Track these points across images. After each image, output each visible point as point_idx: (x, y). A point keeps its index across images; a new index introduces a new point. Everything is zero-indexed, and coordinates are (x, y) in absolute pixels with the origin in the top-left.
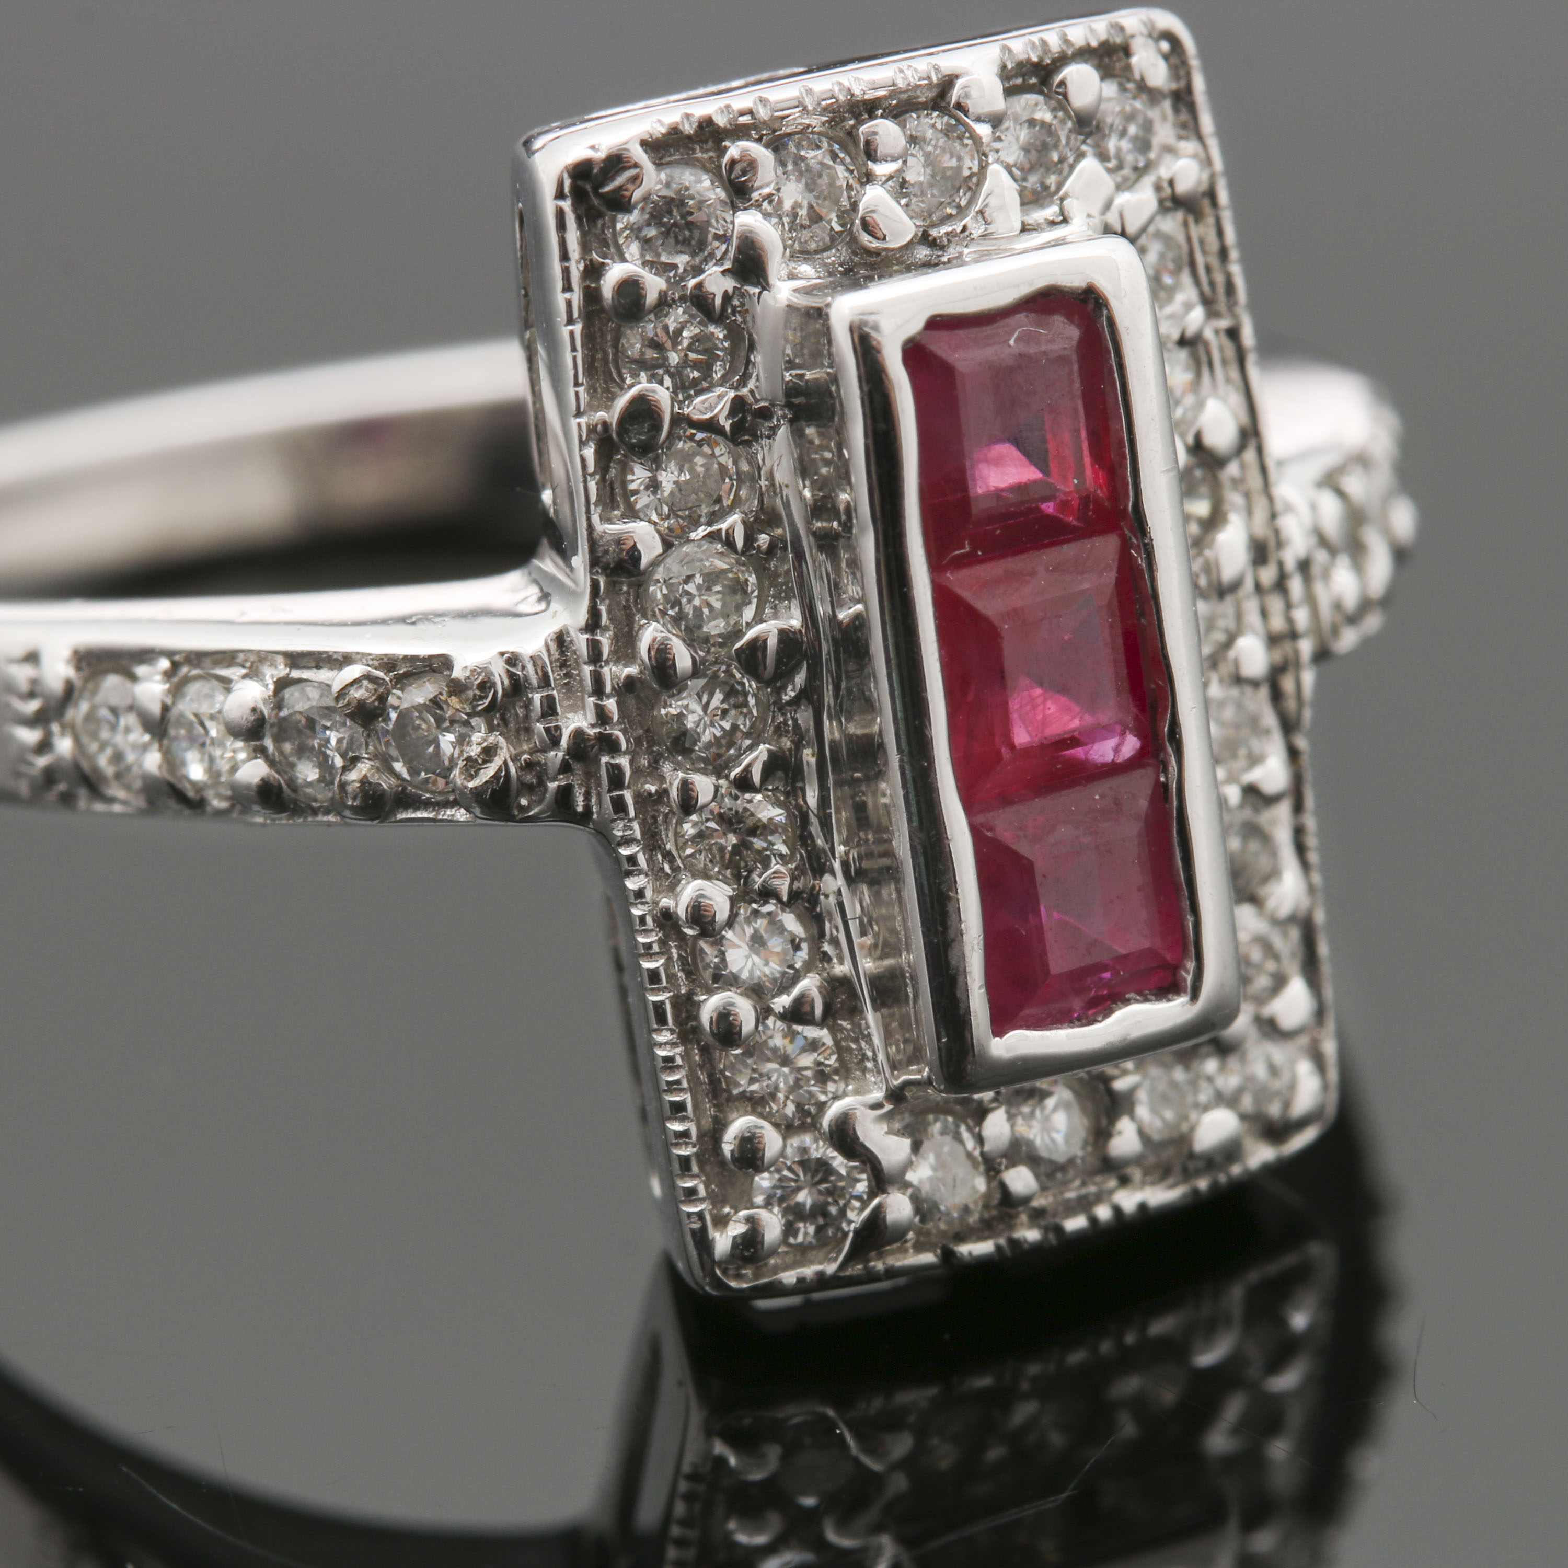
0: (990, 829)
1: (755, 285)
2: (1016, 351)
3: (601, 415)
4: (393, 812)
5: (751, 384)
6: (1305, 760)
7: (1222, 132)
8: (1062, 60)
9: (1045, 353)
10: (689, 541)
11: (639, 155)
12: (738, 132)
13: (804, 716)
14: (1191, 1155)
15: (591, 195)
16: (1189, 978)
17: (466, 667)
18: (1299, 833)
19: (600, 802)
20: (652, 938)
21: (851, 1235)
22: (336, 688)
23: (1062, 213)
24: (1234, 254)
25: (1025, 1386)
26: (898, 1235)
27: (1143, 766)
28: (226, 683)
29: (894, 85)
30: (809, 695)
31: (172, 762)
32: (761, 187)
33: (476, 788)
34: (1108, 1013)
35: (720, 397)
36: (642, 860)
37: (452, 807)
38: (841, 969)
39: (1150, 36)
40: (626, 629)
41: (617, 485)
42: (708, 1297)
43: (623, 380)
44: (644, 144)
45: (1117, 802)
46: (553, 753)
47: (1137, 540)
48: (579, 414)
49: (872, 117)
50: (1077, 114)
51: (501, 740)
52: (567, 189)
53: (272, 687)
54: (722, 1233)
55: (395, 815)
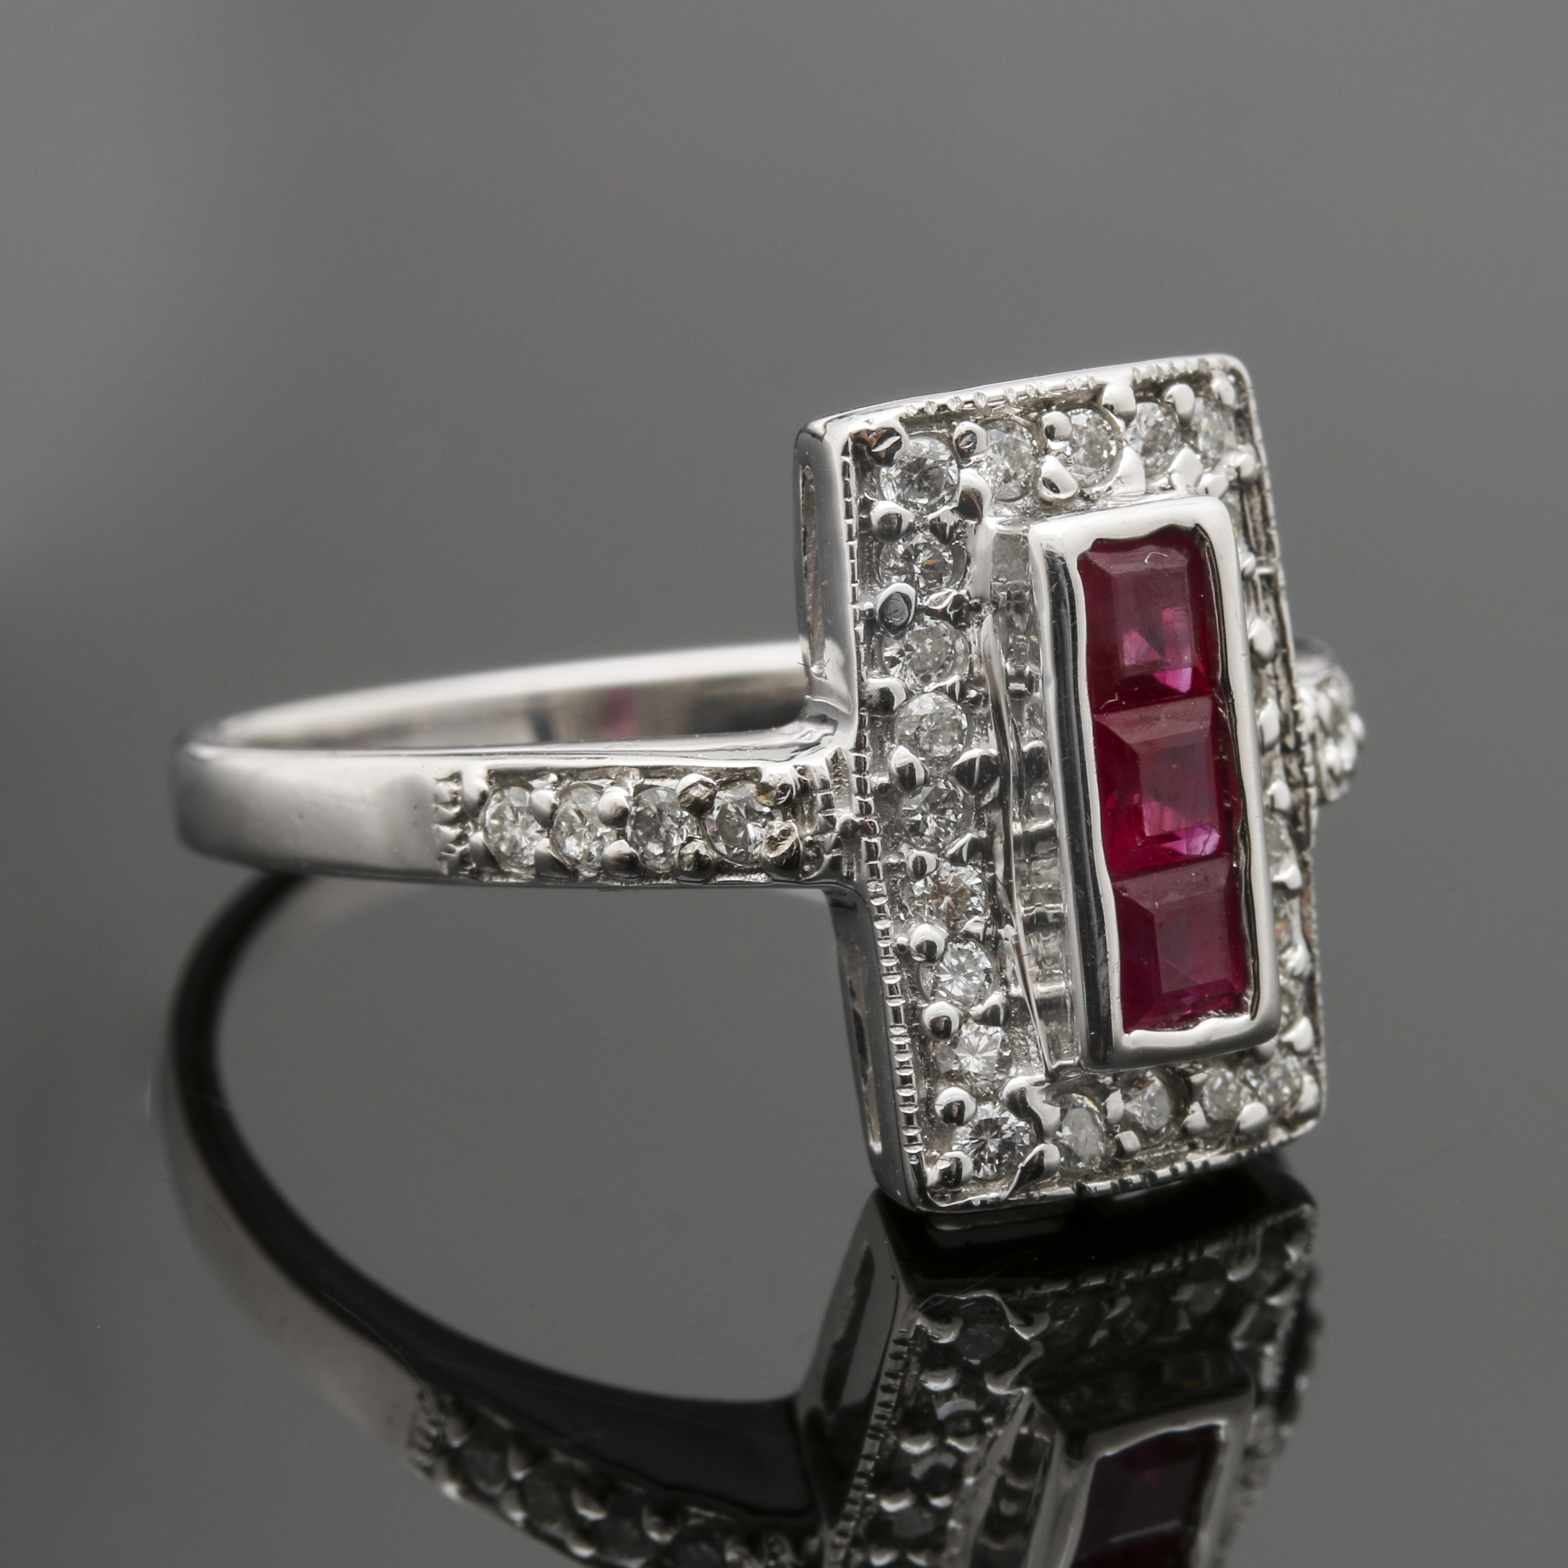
0: (1125, 891)
1: (973, 518)
2: (1149, 567)
3: (868, 605)
4: (713, 876)
5: (968, 587)
6: (1310, 869)
7: (1266, 440)
8: (1170, 381)
9: (1167, 570)
10: (923, 693)
11: (900, 428)
12: (962, 415)
13: (997, 816)
14: (1238, 1131)
15: (866, 454)
16: (1249, 1002)
17: (772, 775)
18: (1304, 919)
19: (859, 870)
20: (893, 963)
21: (1019, 1171)
22: (678, 791)
23: (1170, 482)
24: (1273, 523)
25: (1123, 1286)
26: (1050, 1172)
27: (1222, 856)
28: (600, 791)
29: (1065, 389)
30: (1001, 802)
31: (557, 845)
32: (978, 454)
33: (775, 858)
34: (1197, 1023)
35: (947, 595)
36: (887, 909)
37: (755, 873)
38: (1017, 990)
39: (1224, 370)
40: (879, 752)
41: (876, 652)
42: (920, 1213)
43: (883, 582)
44: (901, 420)
45: (1206, 879)
46: (829, 835)
47: (1223, 700)
48: (854, 602)
49: (1049, 410)
50: (1180, 417)
51: (793, 825)
52: (850, 449)
53: (632, 790)
54: (932, 1168)
55: (715, 879)
